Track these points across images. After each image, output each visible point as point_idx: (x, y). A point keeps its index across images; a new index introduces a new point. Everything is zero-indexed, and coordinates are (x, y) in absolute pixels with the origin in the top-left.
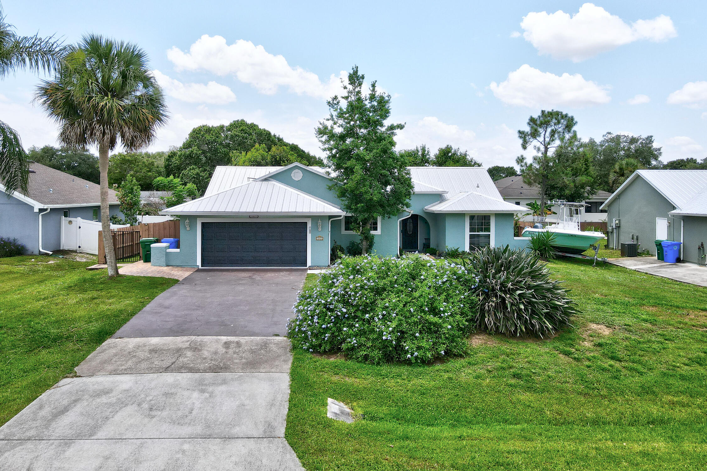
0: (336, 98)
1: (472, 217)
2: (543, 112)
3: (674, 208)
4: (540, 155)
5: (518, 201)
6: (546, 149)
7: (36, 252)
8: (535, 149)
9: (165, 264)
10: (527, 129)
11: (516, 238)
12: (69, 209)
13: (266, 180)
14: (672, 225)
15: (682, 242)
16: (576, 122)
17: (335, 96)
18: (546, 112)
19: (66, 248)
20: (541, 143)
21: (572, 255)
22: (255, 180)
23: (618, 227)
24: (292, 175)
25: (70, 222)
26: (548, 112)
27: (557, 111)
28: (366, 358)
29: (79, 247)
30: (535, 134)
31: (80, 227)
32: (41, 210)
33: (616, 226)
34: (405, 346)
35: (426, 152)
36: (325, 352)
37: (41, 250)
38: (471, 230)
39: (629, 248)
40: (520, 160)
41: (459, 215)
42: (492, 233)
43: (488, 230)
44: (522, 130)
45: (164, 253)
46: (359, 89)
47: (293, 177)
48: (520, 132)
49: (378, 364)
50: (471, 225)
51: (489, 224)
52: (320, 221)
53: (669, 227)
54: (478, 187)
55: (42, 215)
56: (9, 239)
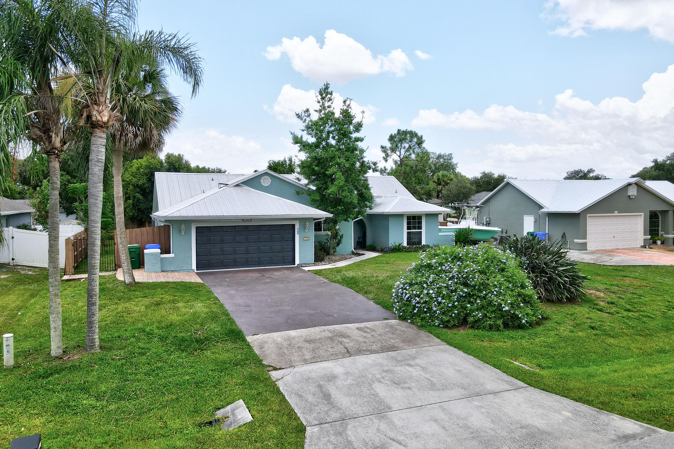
0: (307, 110)
1: (409, 218)
2: (399, 131)
3: (541, 207)
6: (402, 162)
8: (393, 162)
9: (160, 270)
10: (388, 145)
11: (440, 234)
13: (238, 185)
14: (538, 220)
15: (547, 232)
17: (307, 109)
18: (401, 131)
20: (399, 157)
22: (227, 185)
24: (261, 181)
27: (410, 131)
29: (13, 259)
30: (394, 149)
31: (13, 238)
33: (486, 223)
35: (293, 163)
36: (454, 326)
38: (409, 228)
41: (399, 216)
42: (423, 231)
43: (420, 228)
44: (384, 145)
45: (158, 259)
46: (331, 104)
47: (262, 183)
48: (382, 147)
50: (408, 224)
51: (420, 223)
52: (307, 223)
53: (535, 222)
54: (396, 192)
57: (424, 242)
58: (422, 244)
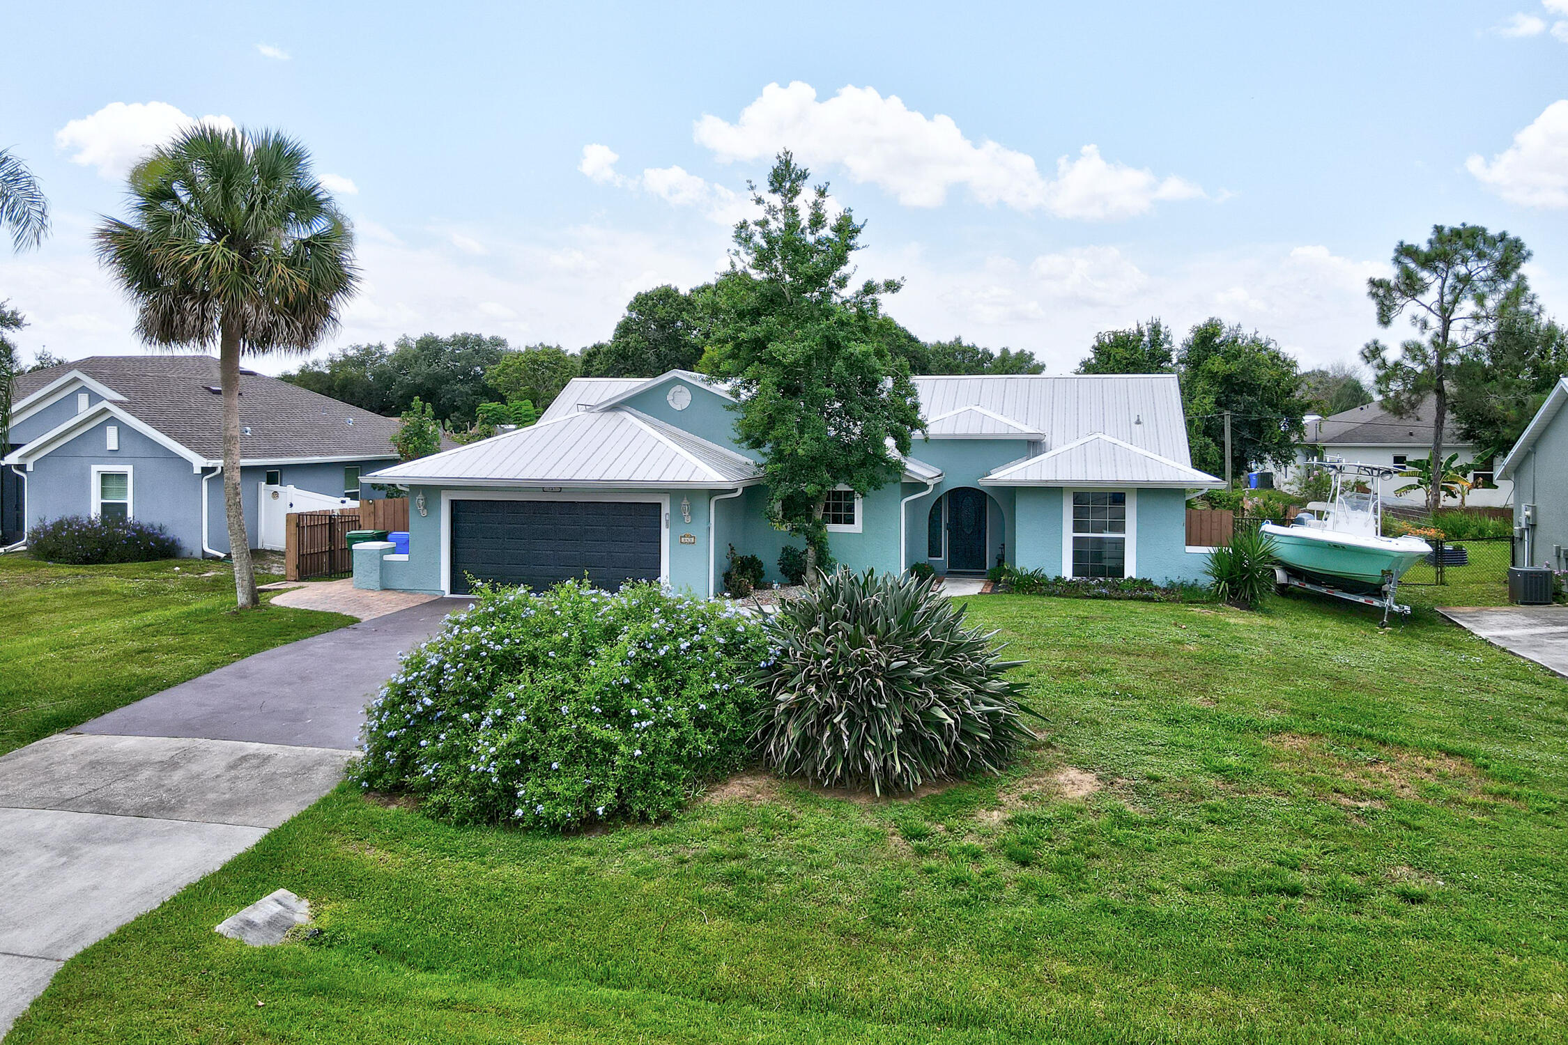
1: (1080, 497)
2: (1438, 229)
4: (1425, 340)
5: (1399, 453)
6: (1447, 323)
7: (198, 554)
8: (1414, 324)
9: (378, 585)
11: (1190, 549)
12: (281, 467)
13: (615, 408)
16: (1529, 254)
18: (1446, 230)
19: (268, 546)
20: (1429, 309)
21: (1346, 596)
22: (590, 408)
23: (1532, 527)
24: (669, 398)
25: (275, 494)
26: (1452, 230)
27: (1473, 228)
28: (444, 809)
30: (1411, 286)
31: (291, 505)
32: (206, 471)
33: (1527, 524)
34: (519, 789)
36: (389, 791)
37: (207, 549)
38: (1077, 528)
39: (1526, 582)
40: (1373, 352)
41: (1048, 493)
42: (1130, 536)
43: (1120, 527)
44: (1377, 277)
45: (378, 562)
47: (671, 403)
48: (1371, 283)
49: (461, 823)
50: (1077, 514)
52: (685, 502)
54: (1138, 422)
55: (208, 479)
56: (152, 526)
57: (1130, 571)
58: (1126, 577)
